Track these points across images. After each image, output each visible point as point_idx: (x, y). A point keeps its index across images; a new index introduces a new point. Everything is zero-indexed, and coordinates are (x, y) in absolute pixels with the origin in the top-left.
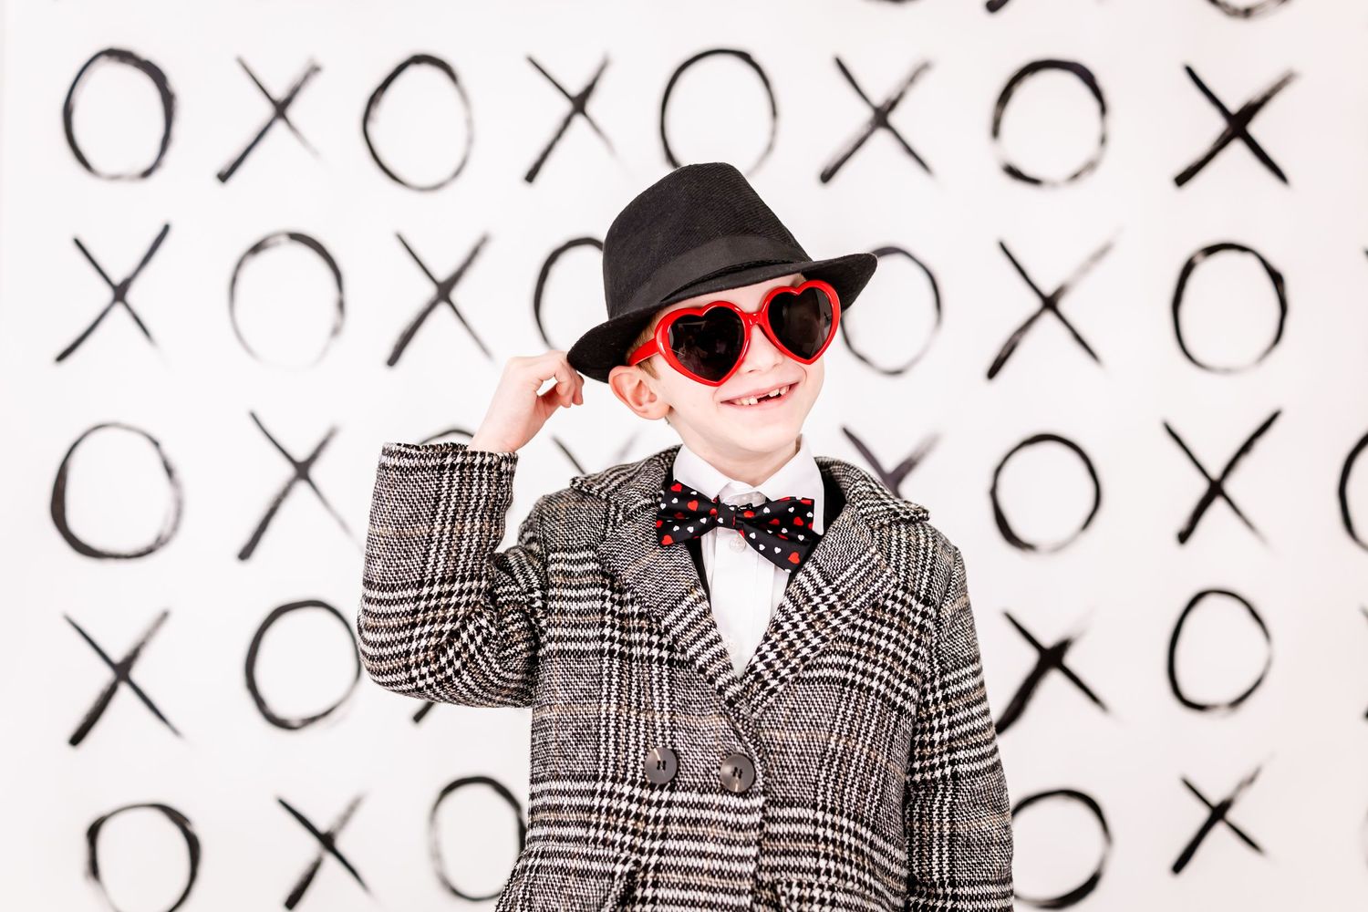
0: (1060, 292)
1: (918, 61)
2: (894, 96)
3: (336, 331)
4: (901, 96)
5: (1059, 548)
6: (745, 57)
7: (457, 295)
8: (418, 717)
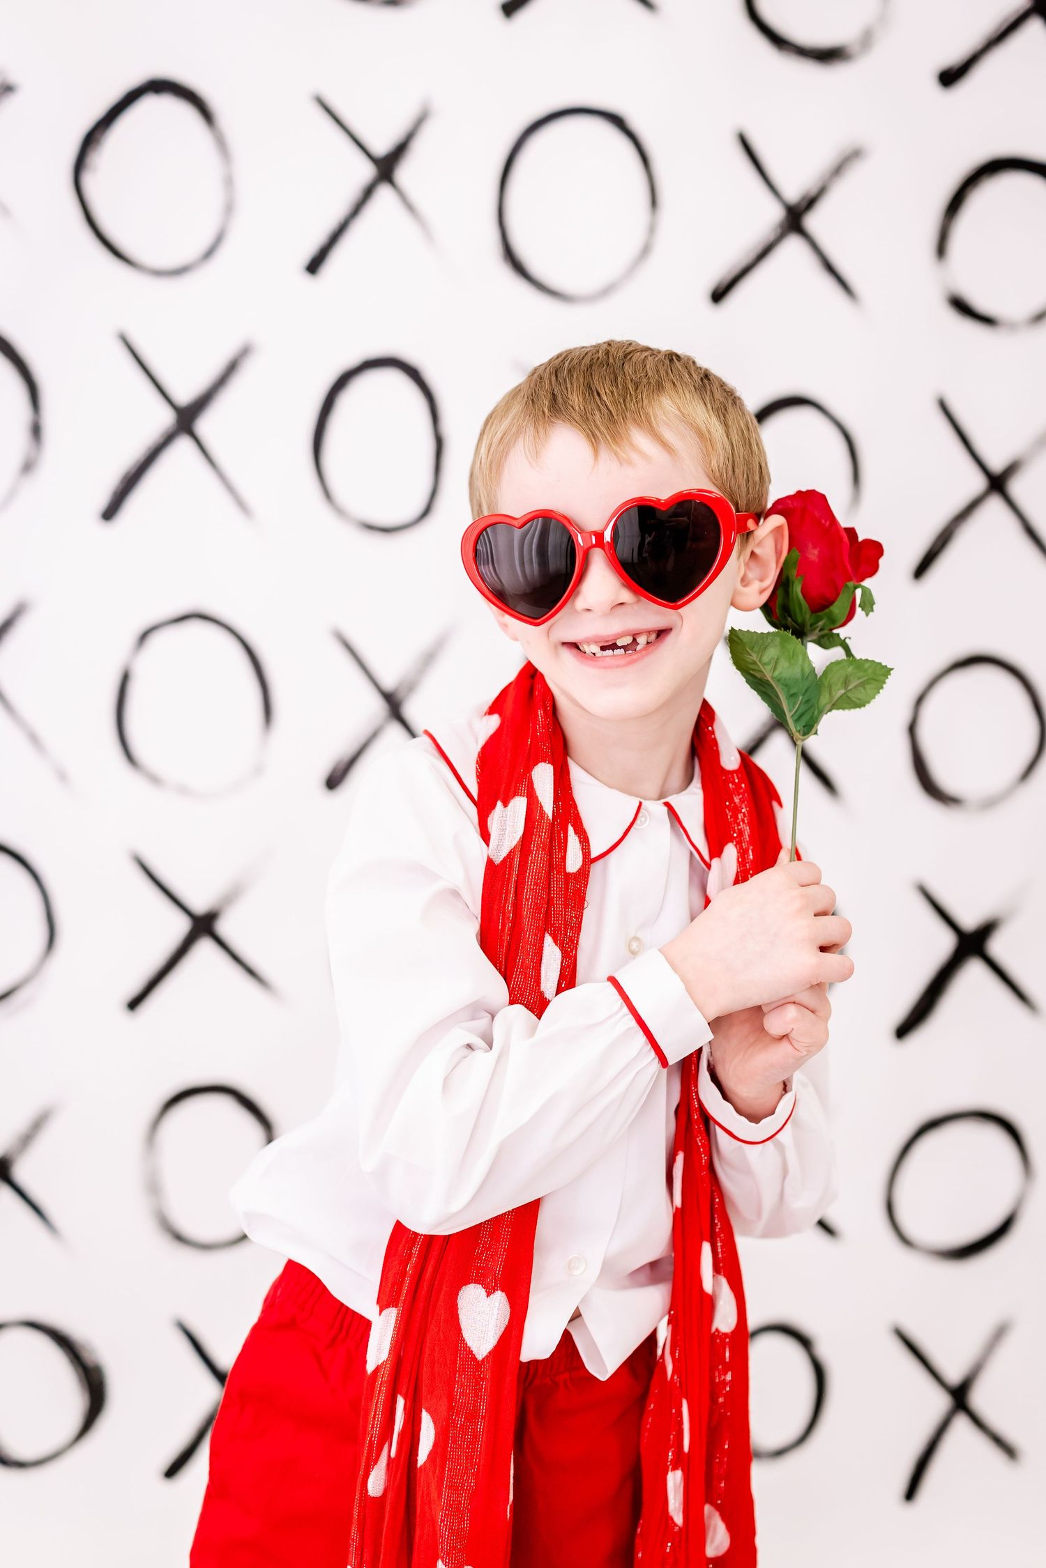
0: (1012, 469)
1: (848, 146)
2: (814, 191)
4: (823, 191)
5: (990, 803)
6: (617, 121)
7: (205, 425)
8: (134, 1004)
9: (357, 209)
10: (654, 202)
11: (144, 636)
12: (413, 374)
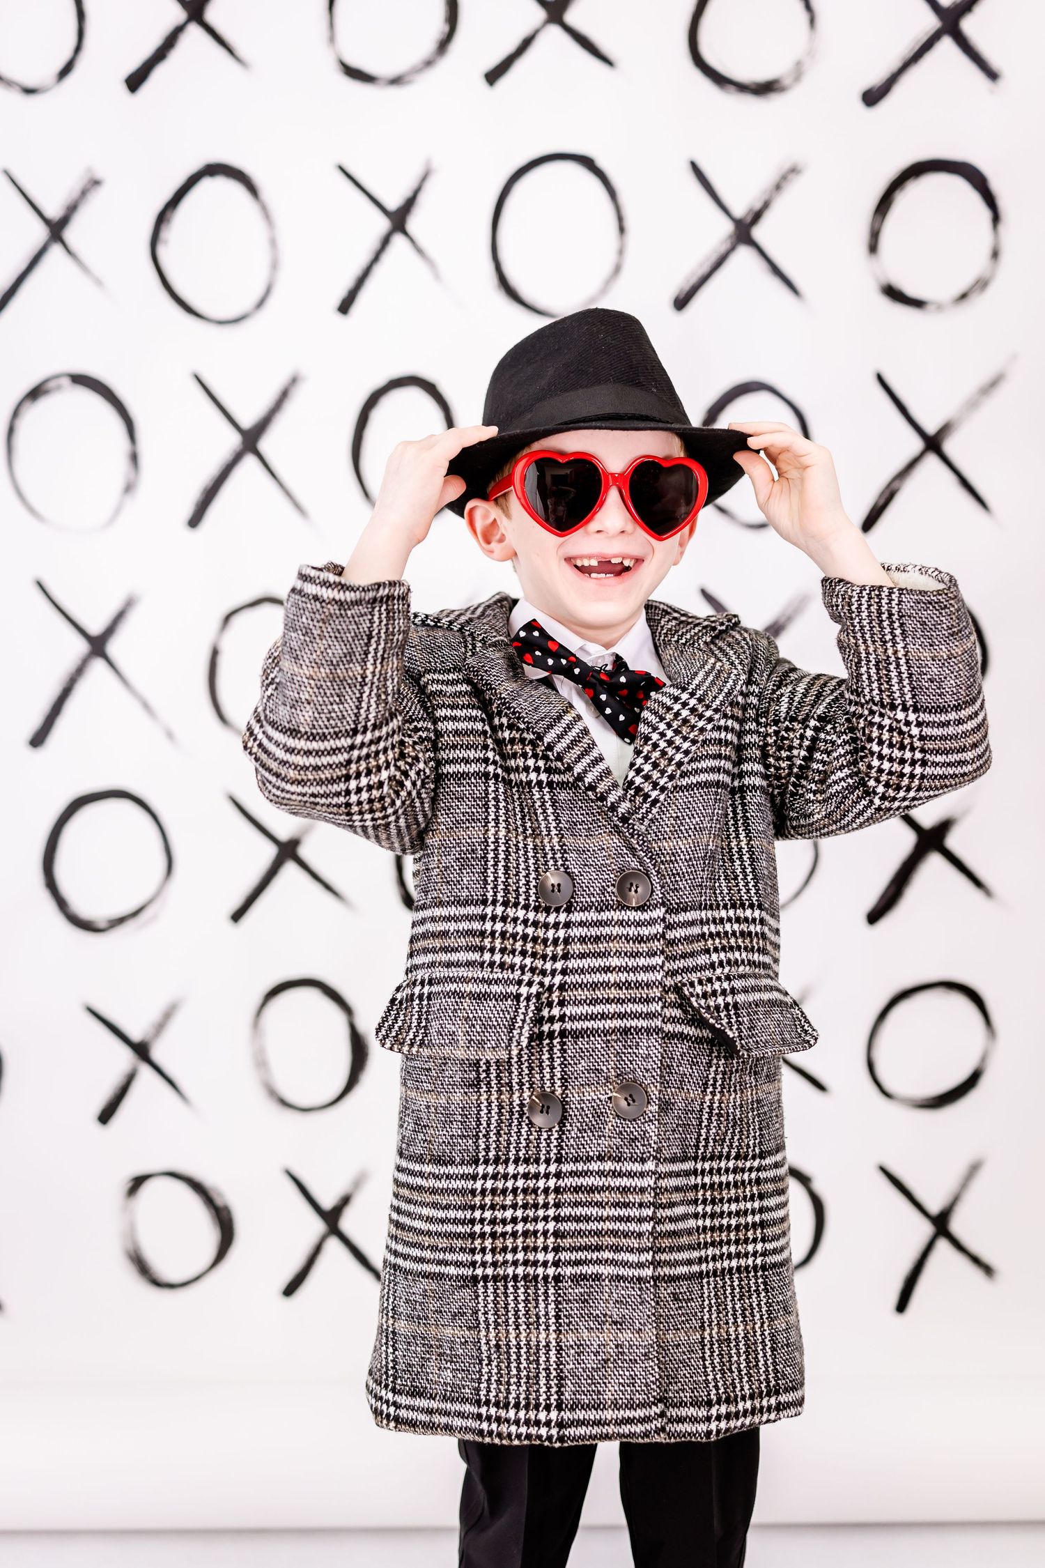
0: (944, 430)
1: (787, 166)
2: (758, 206)
3: (129, 488)
4: (766, 205)
6: (587, 162)
7: (264, 445)
8: (237, 916)
9: (376, 258)
10: (622, 229)
11: (227, 619)
12: (430, 388)
